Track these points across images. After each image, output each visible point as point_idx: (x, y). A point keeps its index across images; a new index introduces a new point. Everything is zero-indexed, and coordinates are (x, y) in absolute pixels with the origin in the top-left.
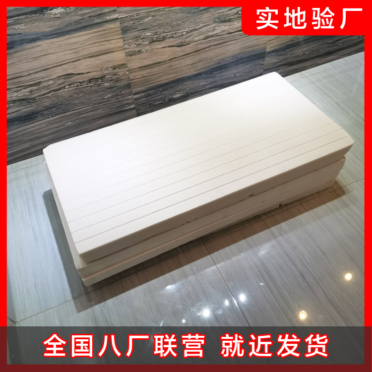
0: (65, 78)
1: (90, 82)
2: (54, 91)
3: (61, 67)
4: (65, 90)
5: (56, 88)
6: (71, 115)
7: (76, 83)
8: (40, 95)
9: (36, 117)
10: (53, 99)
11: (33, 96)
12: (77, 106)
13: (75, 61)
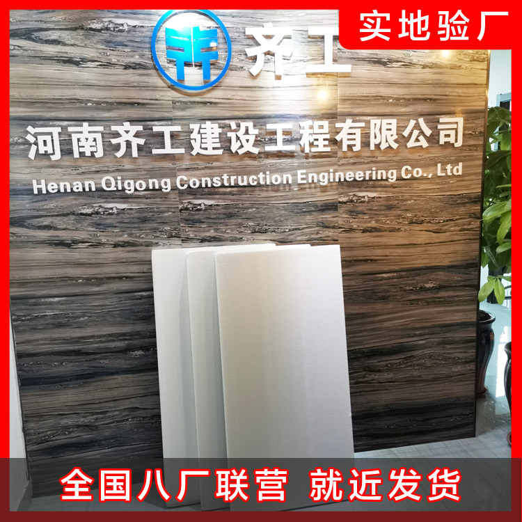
0: (130, 411)
1: (152, 419)
2: (117, 422)
3: (130, 400)
4: (128, 423)
5: (120, 419)
6: (127, 449)
7: (139, 417)
8: (103, 424)
9: (93, 446)
10: (114, 430)
11: (97, 424)
12: (135, 441)
13: (143, 396)
